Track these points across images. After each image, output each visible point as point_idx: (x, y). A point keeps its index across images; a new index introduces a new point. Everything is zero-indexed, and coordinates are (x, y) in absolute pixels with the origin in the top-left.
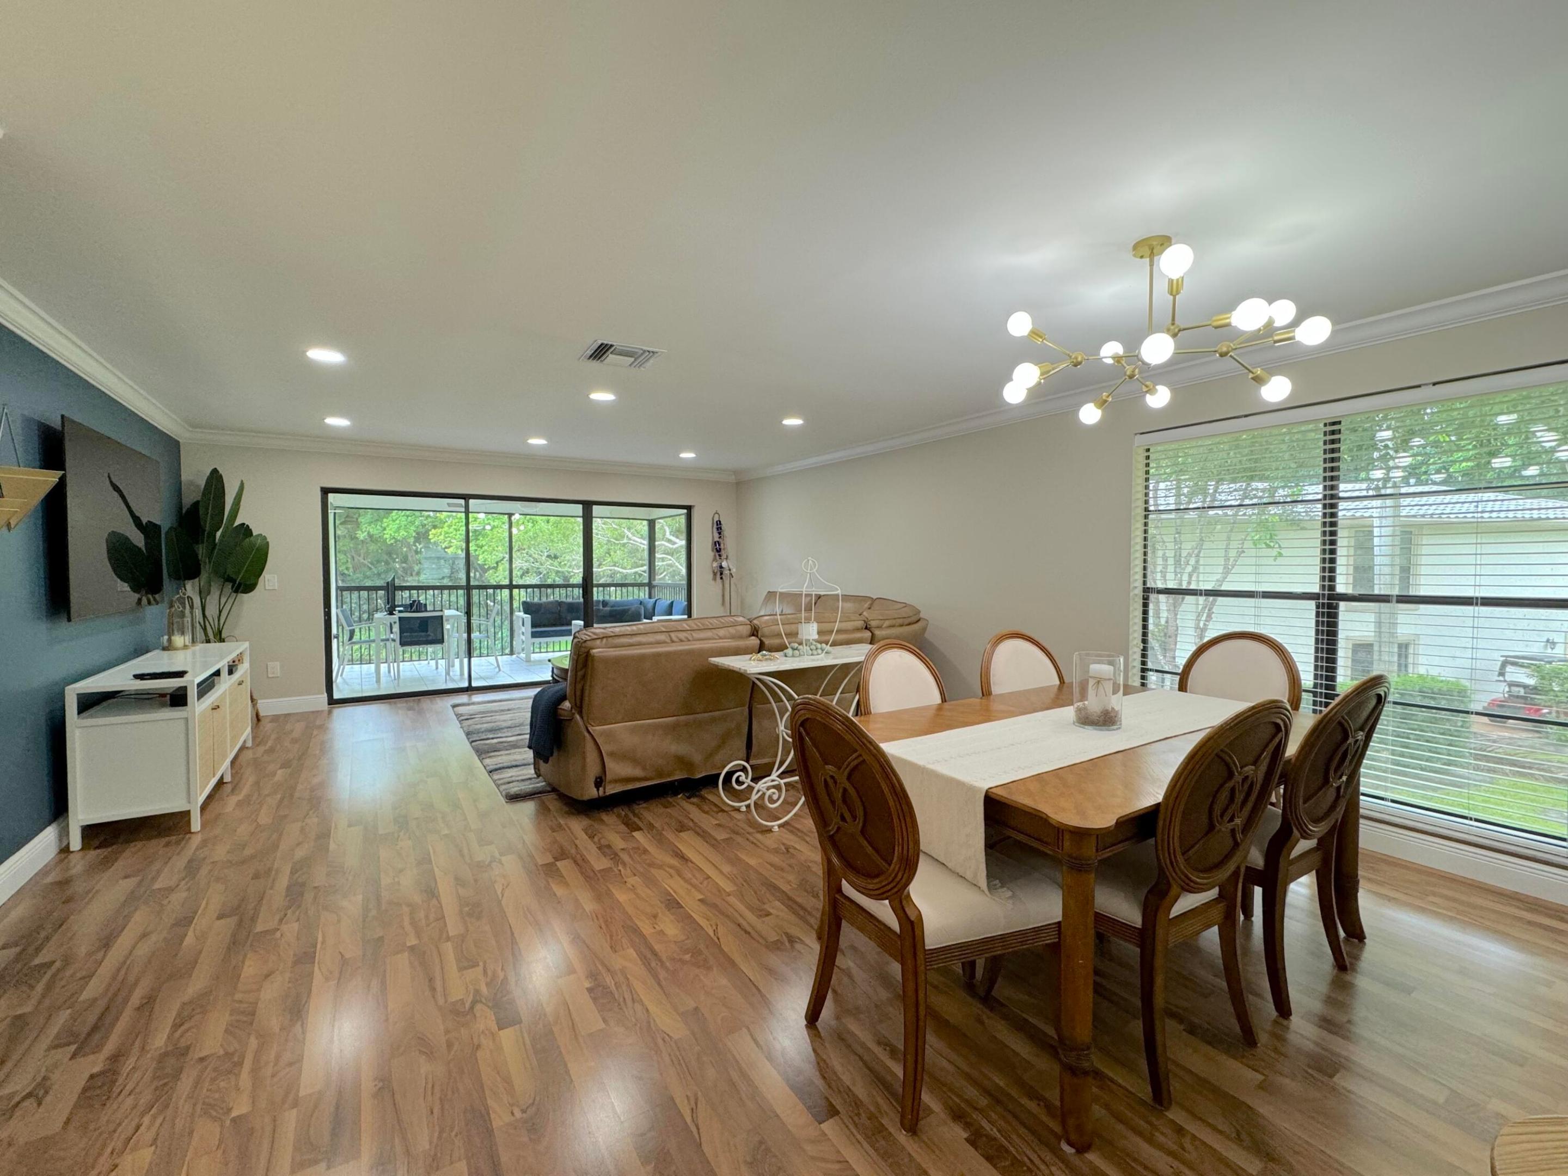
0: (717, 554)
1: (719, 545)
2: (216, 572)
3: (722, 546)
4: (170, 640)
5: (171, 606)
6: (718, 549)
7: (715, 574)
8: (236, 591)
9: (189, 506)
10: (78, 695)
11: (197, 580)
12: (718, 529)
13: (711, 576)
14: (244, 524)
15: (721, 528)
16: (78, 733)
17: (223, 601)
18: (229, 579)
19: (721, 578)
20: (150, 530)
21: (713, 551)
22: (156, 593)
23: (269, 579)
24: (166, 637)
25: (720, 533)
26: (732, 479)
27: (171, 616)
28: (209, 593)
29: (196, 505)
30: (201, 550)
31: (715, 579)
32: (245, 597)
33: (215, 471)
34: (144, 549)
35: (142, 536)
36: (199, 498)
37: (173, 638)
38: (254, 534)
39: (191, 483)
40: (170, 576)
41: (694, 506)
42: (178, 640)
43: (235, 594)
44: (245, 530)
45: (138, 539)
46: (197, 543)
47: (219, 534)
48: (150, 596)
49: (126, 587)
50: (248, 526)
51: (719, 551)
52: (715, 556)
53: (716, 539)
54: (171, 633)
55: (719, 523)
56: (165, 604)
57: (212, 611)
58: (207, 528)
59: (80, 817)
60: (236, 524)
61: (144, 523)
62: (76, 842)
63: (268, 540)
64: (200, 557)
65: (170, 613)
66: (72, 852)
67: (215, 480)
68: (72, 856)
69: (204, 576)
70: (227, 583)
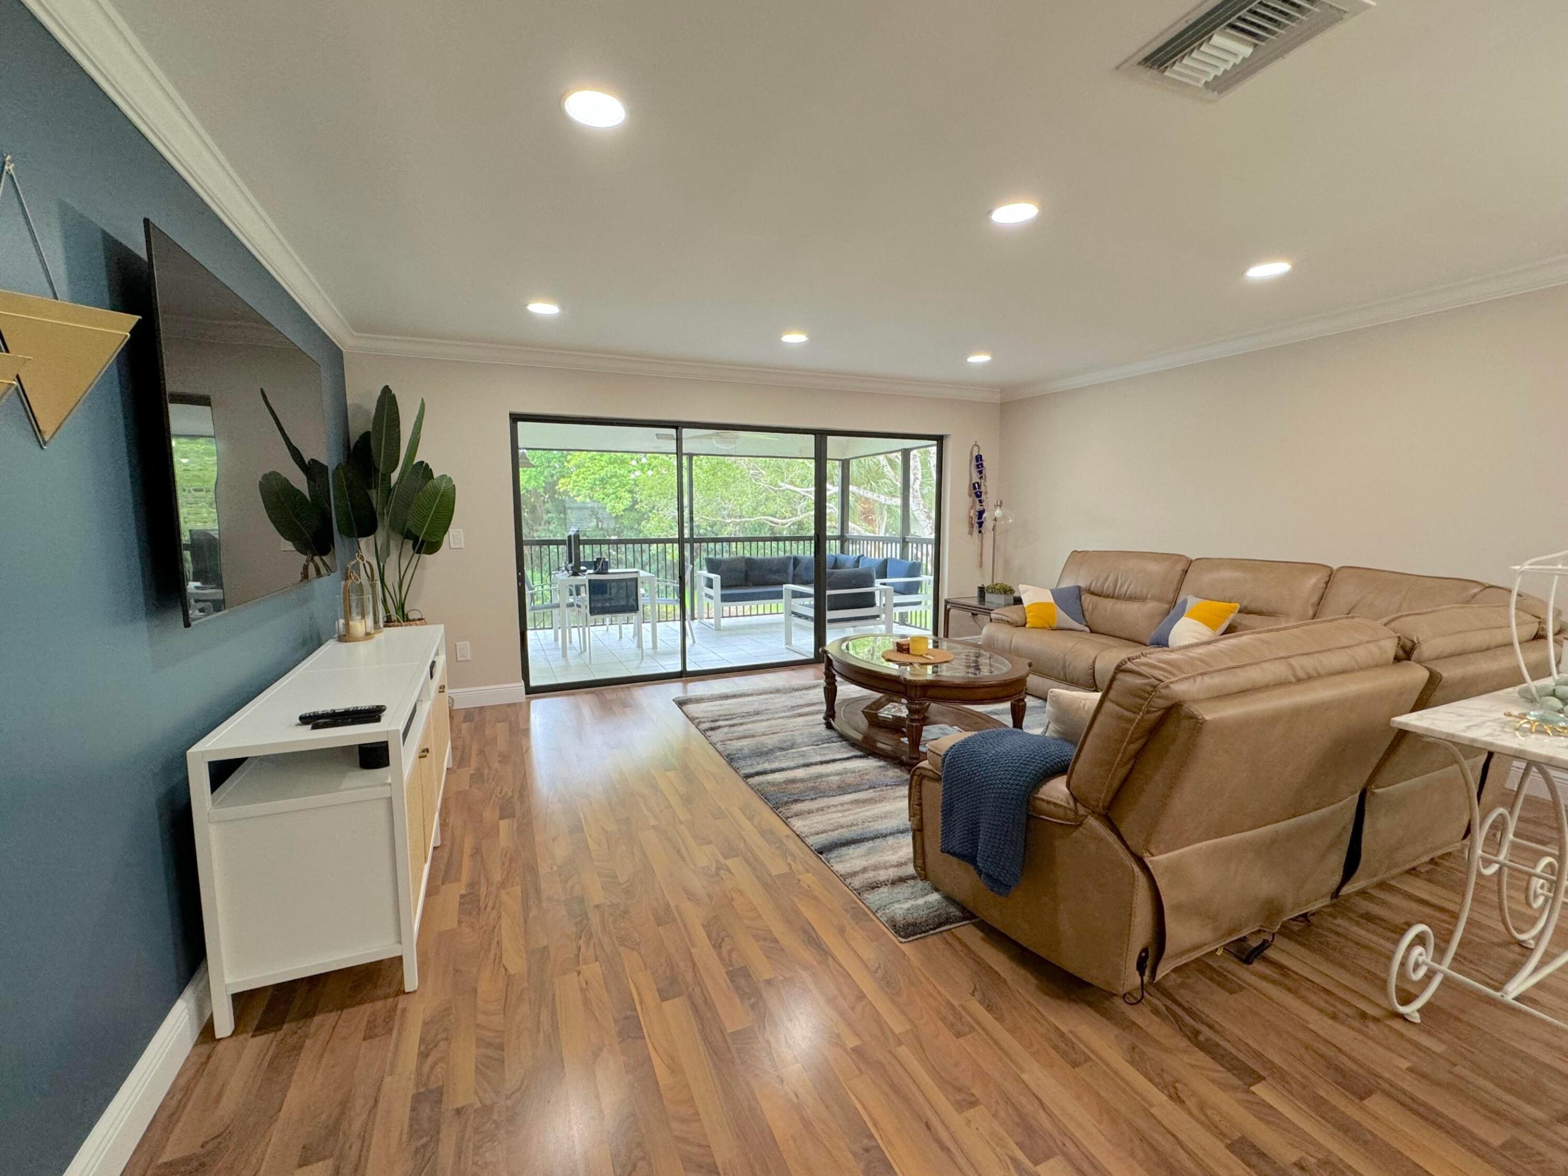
0: (977, 500)
1: (979, 488)
2: (393, 527)
3: (983, 489)
4: (347, 625)
5: (346, 577)
6: (977, 492)
7: (972, 525)
8: (419, 552)
9: (357, 438)
10: (210, 763)
11: (372, 537)
12: (978, 466)
13: (966, 528)
14: (423, 462)
15: (982, 465)
16: (212, 829)
17: (404, 564)
18: (408, 535)
19: (980, 532)
20: (312, 469)
21: (970, 495)
22: (325, 553)
23: (454, 536)
24: (342, 621)
25: (980, 472)
26: (997, 398)
27: (347, 591)
28: (388, 555)
29: (366, 437)
30: (375, 496)
31: (971, 533)
32: (426, 558)
33: (386, 390)
34: (306, 492)
35: (305, 477)
36: (370, 428)
37: (351, 623)
38: (435, 476)
39: (359, 407)
40: (340, 532)
41: (947, 436)
42: (360, 626)
43: (417, 556)
44: (424, 471)
45: (299, 481)
46: (370, 488)
47: (395, 476)
48: (317, 559)
49: (289, 546)
50: (427, 464)
51: (978, 495)
52: (974, 502)
53: (976, 478)
54: (347, 616)
55: (979, 458)
56: (337, 574)
57: (391, 578)
58: (381, 467)
59: (228, 980)
60: (415, 462)
61: (307, 462)
62: (224, 1025)
63: (454, 483)
64: (375, 506)
65: (345, 586)
66: (220, 1040)
67: (387, 401)
68: (220, 1047)
69: (381, 535)
70: (406, 540)
